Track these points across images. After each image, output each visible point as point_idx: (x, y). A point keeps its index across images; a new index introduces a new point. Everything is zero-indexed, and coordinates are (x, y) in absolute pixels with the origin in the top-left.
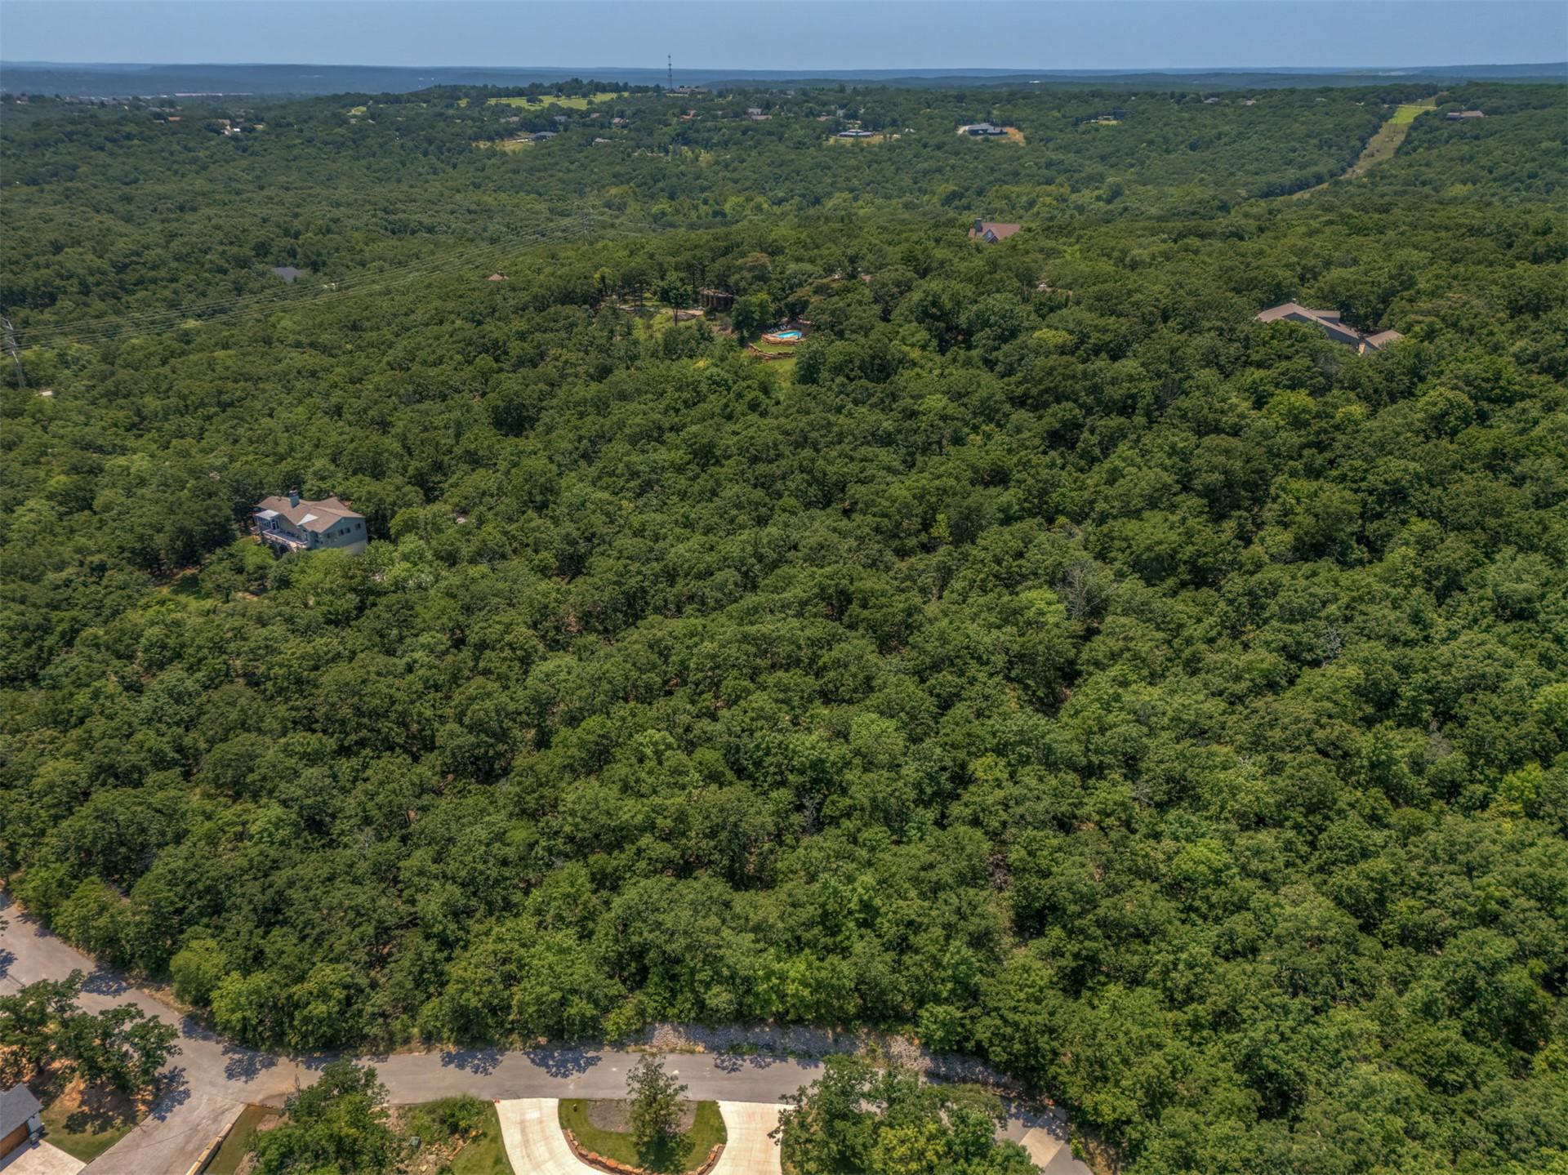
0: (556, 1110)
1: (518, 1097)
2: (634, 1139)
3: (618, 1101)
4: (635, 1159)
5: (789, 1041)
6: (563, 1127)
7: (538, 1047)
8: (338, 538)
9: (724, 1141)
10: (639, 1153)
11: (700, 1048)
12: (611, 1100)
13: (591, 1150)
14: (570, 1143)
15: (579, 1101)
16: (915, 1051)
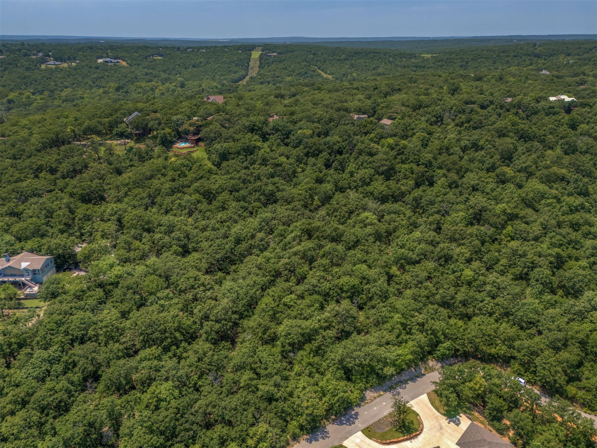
0: (363, 435)
1: (347, 438)
2: (394, 429)
3: (379, 421)
4: (401, 435)
5: (404, 377)
6: (371, 439)
7: (334, 420)
8: (46, 269)
9: (418, 415)
10: (400, 432)
11: (382, 393)
12: (376, 422)
13: (386, 440)
14: (377, 442)
15: (367, 428)
16: (435, 363)
